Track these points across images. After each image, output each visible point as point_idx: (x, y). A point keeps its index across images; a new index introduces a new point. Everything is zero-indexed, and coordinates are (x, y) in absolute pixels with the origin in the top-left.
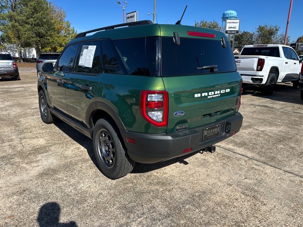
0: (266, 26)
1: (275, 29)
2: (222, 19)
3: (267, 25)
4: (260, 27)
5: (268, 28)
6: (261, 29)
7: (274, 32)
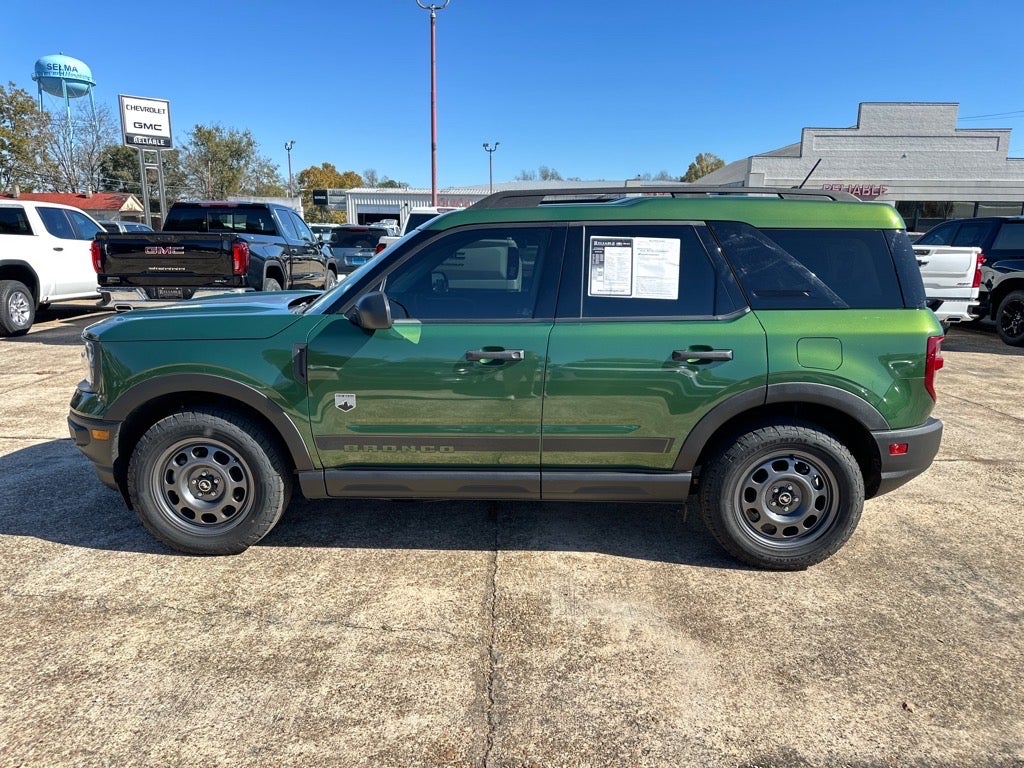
0: (217, 129)
1: (245, 140)
2: (36, 83)
3: (221, 127)
4: (199, 130)
5: (226, 135)
6: (203, 136)
7: (245, 151)
